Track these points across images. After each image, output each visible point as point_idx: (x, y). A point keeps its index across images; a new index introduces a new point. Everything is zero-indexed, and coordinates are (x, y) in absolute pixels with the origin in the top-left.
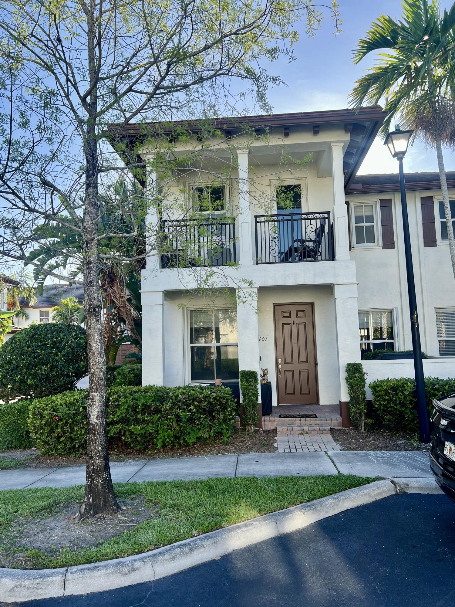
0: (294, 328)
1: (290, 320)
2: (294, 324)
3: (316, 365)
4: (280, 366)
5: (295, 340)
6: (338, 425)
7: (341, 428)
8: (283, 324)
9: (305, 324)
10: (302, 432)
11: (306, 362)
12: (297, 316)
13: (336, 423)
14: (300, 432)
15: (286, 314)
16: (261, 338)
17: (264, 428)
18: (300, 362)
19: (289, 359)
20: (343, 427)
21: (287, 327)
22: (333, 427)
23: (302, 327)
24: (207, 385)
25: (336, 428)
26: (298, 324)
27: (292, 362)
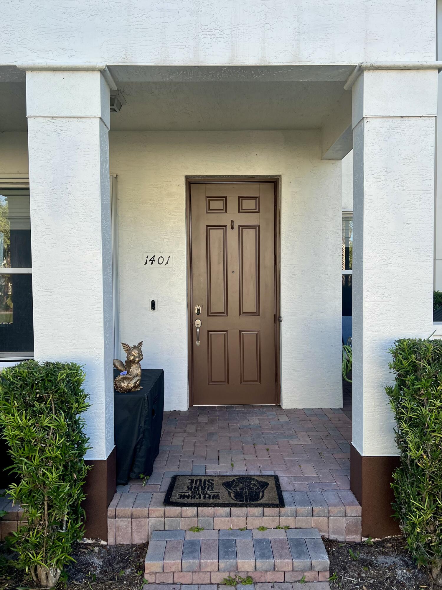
0: (233, 236)
1: (224, 219)
2: (232, 228)
3: (277, 319)
4: (198, 322)
5: (233, 265)
6: (348, 531)
7: (357, 538)
8: (209, 228)
9: (257, 227)
10: (232, 575)
11: (257, 313)
12: (241, 210)
13: (341, 522)
14: (226, 575)
15: (216, 205)
16: (156, 259)
17: (111, 540)
18: (243, 314)
19: (218, 307)
20: (363, 535)
21: (217, 235)
22: (332, 537)
23: (250, 236)
24: (13, 364)
25: (341, 538)
26: (242, 227)
27: (225, 314)
